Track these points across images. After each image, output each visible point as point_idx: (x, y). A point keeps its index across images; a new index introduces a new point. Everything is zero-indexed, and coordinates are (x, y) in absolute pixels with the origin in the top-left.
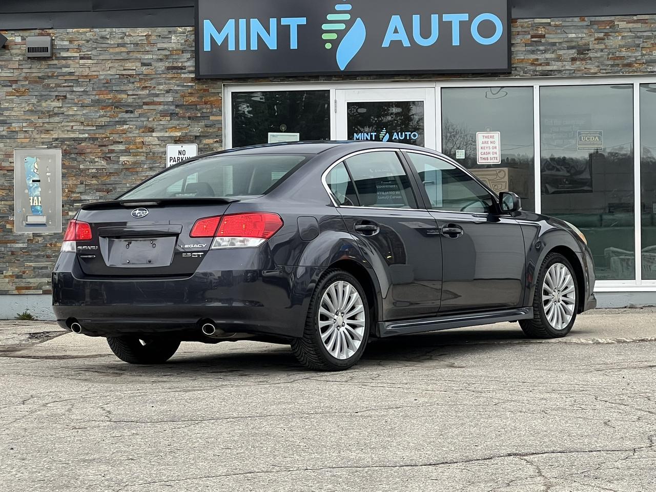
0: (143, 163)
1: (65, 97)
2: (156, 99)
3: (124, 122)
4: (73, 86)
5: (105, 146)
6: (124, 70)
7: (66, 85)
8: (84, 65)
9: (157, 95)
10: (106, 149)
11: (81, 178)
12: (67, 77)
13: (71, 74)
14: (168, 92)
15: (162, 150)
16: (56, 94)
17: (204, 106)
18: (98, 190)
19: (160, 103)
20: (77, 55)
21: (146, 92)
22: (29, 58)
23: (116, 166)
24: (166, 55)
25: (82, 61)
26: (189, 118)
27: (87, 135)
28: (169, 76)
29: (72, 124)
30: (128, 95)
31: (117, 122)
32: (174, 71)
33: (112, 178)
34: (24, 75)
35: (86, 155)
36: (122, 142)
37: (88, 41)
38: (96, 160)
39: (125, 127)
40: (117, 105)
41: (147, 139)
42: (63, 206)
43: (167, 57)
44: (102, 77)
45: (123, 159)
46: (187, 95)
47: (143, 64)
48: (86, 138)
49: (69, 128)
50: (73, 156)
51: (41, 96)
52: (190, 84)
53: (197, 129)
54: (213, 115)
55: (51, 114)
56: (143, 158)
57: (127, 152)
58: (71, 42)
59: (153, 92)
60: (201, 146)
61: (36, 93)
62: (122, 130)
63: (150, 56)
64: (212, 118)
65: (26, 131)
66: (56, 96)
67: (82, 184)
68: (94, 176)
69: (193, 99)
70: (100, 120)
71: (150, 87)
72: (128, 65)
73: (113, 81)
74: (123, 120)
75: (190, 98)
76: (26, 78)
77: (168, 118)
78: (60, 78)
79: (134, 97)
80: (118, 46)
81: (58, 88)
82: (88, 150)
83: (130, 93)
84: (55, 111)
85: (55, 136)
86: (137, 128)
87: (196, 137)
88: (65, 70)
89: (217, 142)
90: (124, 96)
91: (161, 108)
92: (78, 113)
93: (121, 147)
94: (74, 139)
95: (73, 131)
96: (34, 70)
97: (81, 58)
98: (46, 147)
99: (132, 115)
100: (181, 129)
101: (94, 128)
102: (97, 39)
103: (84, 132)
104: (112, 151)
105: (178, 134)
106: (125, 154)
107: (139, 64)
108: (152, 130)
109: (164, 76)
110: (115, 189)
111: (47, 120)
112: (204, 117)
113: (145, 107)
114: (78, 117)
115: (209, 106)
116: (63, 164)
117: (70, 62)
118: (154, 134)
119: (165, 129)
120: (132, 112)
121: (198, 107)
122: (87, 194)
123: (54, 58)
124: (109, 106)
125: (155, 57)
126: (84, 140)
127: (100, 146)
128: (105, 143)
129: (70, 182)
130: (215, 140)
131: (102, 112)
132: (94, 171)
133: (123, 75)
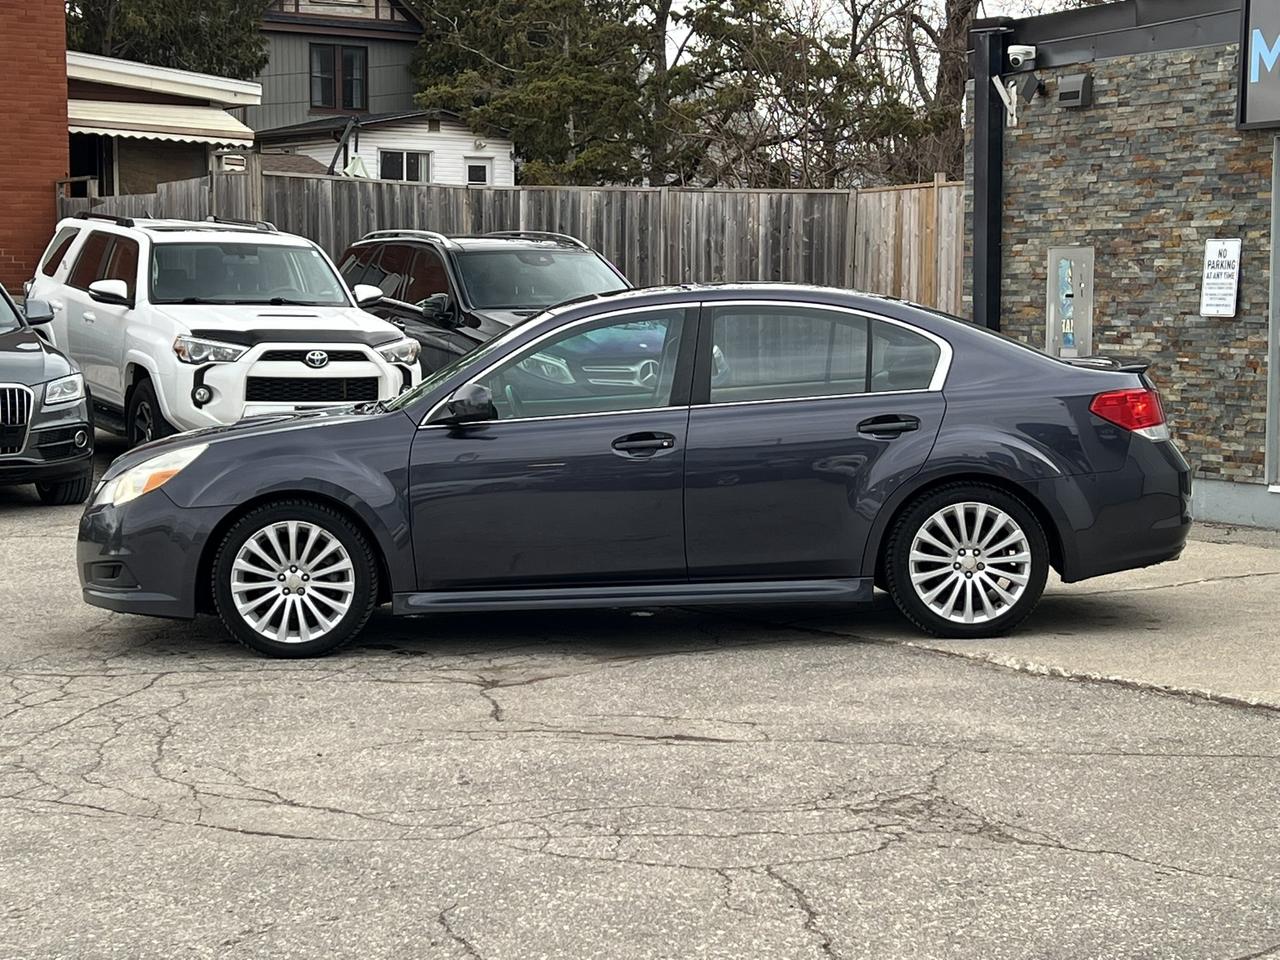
0: (1179, 269)
1: (1100, 166)
2: (1199, 167)
3: (1160, 205)
4: (1109, 149)
5: (1138, 242)
6: (1165, 120)
7: (1102, 147)
8: (1122, 114)
9: (1198, 160)
10: (1138, 247)
11: (1113, 293)
12: (1104, 136)
13: (1108, 130)
14: (1211, 152)
15: (1201, 248)
16: (1092, 162)
17: (1251, 175)
18: (1130, 312)
19: (1201, 173)
20: (1115, 99)
21: (1186, 155)
22: (1067, 108)
23: (1150, 275)
24: (1210, 93)
25: (1120, 110)
26: (1234, 196)
27: (1120, 226)
28: (1214, 127)
29: (1106, 208)
30: (1167, 160)
31: (1152, 204)
32: (1219, 118)
33: (1146, 293)
34: (1062, 134)
35: (1120, 257)
36: (1156, 237)
37: (1127, 77)
38: (1130, 264)
39: (1162, 211)
40: (1154, 177)
41: (1186, 231)
42: (1093, 335)
43: (1212, 95)
44: (1140, 133)
45: (1158, 263)
46: (1232, 158)
47: (1186, 110)
48: (1120, 230)
49: (1103, 215)
50: (1106, 258)
51: (1078, 165)
52: (1236, 139)
53: (1241, 215)
54: (1261, 191)
55: (1086, 193)
56: (1178, 262)
57: (1161, 251)
58: (1110, 79)
59: (1194, 154)
60: (1246, 242)
61: (1072, 162)
62: (1158, 217)
63: (1191, 96)
64: (1259, 195)
65: (1061, 220)
66: (1093, 165)
67: (1114, 301)
68: (1127, 290)
69: (1239, 164)
70: (1135, 201)
71: (1191, 146)
72: (1170, 112)
73: (1152, 139)
74: (1160, 200)
75: (1235, 162)
76: (1064, 139)
77: (1209, 197)
78: (1098, 137)
79: (1173, 163)
80: (1159, 82)
81: (1096, 153)
82: (1122, 249)
83: (1169, 156)
84: (1091, 189)
85: (1088, 227)
86: (1176, 214)
87: (1240, 227)
88: (1102, 124)
89: (1263, 236)
90: (1161, 162)
91: (1201, 179)
92: (1114, 190)
93: (1156, 244)
94: (1107, 232)
95: (1107, 219)
96: (1072, 127)
97: (1120, 105)
98: (1078, 244)
99: (1169, 193)
100: (1223, 215)
101: (1128, 215)
102: (1136, 73)
103: (1117, 220)
104: (1146, 251)
105: (1219, 223)
106: (1161, 255)
107: (1180, 110)
108: (1190, 216)
109: (1207, 127)
110: (1147, 310)
111: (1081, 203)
112: (1251, 195)
113: (1185, 179)
114: (1113, 197)
115: (1256, 175)
116: (1095, 271)
117: (1109, 111)
118: (1193, 223)
119: (1207, 215)
120: (1170, 187)
121: (1244, 177)
122: (1118, 318)
123: (1092, 107)
124: (1145, 179)
125: (1199, 96)
126: (1117, 232)
127: (1134, 242)
128: (1139, 239)
129: (1101, 299)
130: (1263, 232)
131: (1138, 189)
132: (1126, 281)
133: (1162, 128)
